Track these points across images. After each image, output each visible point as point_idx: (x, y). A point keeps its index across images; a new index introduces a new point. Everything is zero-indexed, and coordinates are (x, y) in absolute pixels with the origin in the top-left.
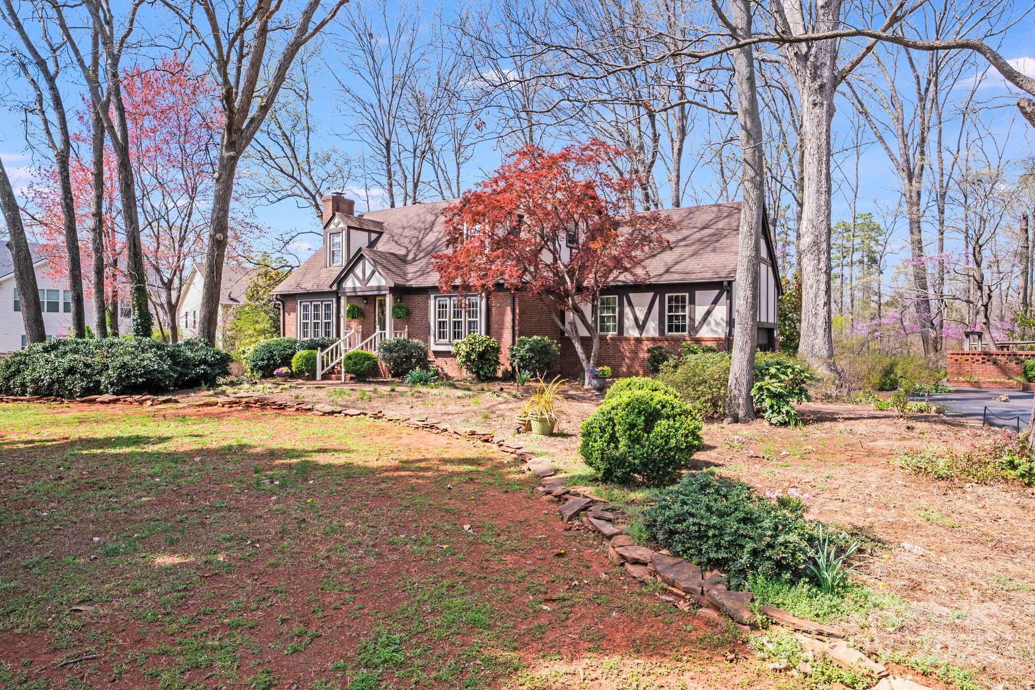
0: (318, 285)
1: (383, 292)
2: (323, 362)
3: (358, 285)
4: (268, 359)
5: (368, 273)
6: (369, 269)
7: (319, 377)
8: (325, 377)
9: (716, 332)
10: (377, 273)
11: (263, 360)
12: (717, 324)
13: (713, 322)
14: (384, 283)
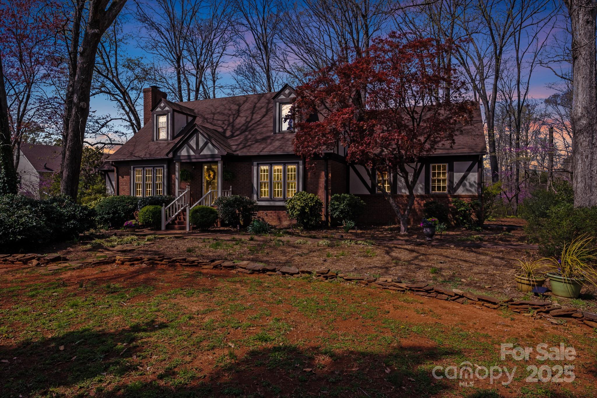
0: (150, 154)
1: (216, 159)
2: (166, 214)
3: (192, 153)
4: (114, 213)
5: (201, 144)
6: (202, 141)
7: (163, 228)
8: (169, 227)
9: (470, 191)
10: (210, 145)
11: (108, 213)
12: (471, 185)
13: (468, 184)
14: (216, 152)
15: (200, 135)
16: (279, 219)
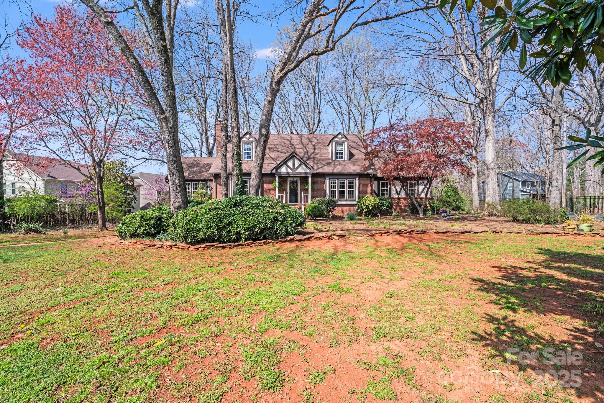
1: (308, 176)
3: (289, 171)
5: (296, 165)
10: (303, 166)
14: (308, 170)
15: (296, 160)
16: (343, 212)
